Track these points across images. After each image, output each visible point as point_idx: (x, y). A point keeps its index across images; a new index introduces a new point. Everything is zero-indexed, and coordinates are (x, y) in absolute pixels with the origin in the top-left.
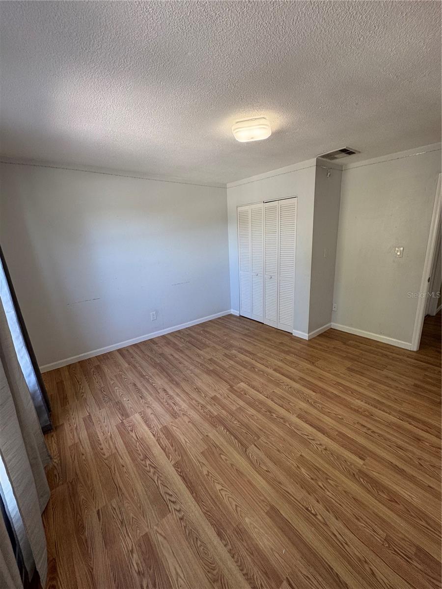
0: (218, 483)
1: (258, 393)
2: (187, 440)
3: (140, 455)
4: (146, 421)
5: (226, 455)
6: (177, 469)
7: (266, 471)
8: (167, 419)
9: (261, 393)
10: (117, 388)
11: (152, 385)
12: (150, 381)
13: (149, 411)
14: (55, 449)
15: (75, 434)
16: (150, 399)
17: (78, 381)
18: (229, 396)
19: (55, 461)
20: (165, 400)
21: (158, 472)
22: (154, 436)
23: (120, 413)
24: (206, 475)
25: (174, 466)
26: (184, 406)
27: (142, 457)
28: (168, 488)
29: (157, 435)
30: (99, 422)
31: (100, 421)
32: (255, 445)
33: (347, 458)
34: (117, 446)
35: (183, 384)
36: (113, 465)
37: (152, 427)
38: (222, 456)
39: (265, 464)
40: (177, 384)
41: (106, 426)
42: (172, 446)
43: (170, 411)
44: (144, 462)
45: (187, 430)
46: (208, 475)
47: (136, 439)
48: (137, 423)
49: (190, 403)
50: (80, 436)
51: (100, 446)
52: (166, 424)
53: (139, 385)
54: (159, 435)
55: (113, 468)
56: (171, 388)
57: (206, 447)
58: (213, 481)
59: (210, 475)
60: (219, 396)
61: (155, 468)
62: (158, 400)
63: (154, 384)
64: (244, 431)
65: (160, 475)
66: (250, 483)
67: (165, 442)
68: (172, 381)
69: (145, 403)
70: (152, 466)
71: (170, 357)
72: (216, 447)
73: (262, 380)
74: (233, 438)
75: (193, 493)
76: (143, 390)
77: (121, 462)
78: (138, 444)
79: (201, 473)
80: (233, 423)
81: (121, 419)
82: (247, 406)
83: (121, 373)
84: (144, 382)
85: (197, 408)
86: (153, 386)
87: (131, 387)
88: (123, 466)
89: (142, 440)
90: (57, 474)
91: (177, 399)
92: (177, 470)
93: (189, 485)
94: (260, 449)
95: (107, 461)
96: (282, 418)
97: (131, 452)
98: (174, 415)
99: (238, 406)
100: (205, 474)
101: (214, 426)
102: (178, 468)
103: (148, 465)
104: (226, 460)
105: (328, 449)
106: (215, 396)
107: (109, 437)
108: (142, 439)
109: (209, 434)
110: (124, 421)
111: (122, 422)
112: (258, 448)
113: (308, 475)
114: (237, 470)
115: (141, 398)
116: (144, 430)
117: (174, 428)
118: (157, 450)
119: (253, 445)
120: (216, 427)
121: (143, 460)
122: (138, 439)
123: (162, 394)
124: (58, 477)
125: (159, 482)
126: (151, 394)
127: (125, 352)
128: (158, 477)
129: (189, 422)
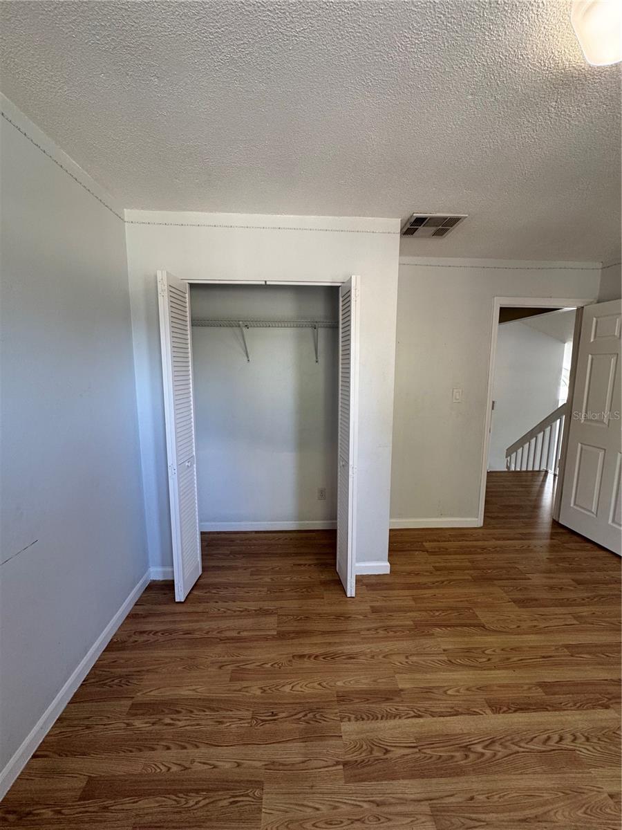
21: (503, 740)
34: (412, 797)
54: (421, 709)
128: (513, 743)
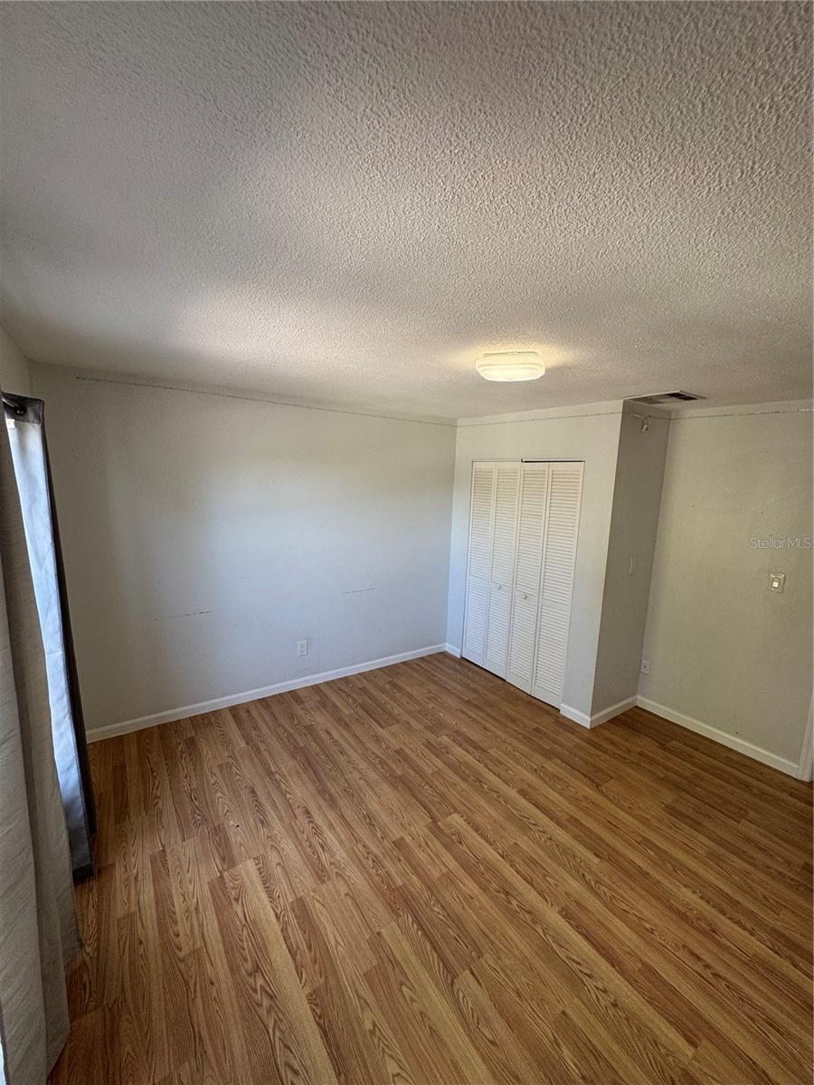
0: (392, 1057)
1: (486, 844)
2: (340, 940)
3: (246, 960)
4: (267, 880)
5: (412, 988)
6: (313, 1007)
7: (491, 1042)
8: (306, 880)
9: (491, 844)
10: (221, 795)
11: (285, 796)
12: (283, 786)
13: (273, 858)
14: (92, 921)
15: (133, 892)
16: (278, 828)
17: (151, 769)
18: (429, 843)
19: (88, 949)
20: (305, 837)
22: (277, 917)
23: (219, 853)
24: (369, 1030)
25: (309, 997)
26: (341, 854)
27: (249, 966)
28: (292, 1052)
29: (284, 916)
30: (178, 870)
31: (182, 868)
32: (472, 973)
33: (658, 1033)
35: (343, 802)
36: (194, 977)
37: (276, 896)
38: (404, 989)
39: (488, 1022)
40: (332, 802)
41: (190, 882)
42: (310, 948)
43: (312, 864)
44: (251, 980)
45: (342, 913)
46: (372, 1033)
47: (244, 922)
48: (248, 882)
49: (352, 849)
50: (141, 898)
51: (173, 926)
52: (302, 894)
53: (260, 792)
55: (192, 985)
56: (320, 807)
57: (375, 963)
58: (383, 1049)
59: (378, 1033)
60: (408, 839)
61: (271, 997)
62: (293, 833)
63: (288, 796)
64: (453, 934)
65: (281, 1015)
66: (456, 1068)
67: (298, 937)
68: (323, 791)
69: (269, 837)
70: (266, 992)
71: (325, 736)
72: (395, 963)
73: (494, 814)
74: (429, 946)
75: (340, 1073)
76: (268, 807)
77: (209, 973)
78: (245, 932)
79: (360, 1023)
80: (432, 909)
81: (221, 868)
82: (461, 873)
83: (230, 760)
84: (271, 788)
85: (364, 861)
86: (286, 798)
87: (245, 796)
88: (212, 983)
89: (252, 925)
90: (88, 984)
91: (329, 835)
92: (313, 1010)
93: (334, 1053)
94: (480, 984)
95: (182, 966)
96: (529, 913)
97: (230, 950)
98: (320, 874)
99: (445, 870)
100: (367, 1028)
101: (393, 910)
102: (316, 1005)
103: (258, 987)
104: (412, 1000)
105: (620, 1005)
106: (402, 838)
107: (192, 908)
108: (254, 922)
109: (383, 931)
110: (226, 874)
111: (221, 877)
112: (478, 981)
113: (576, 1066)
114: (431, 1028)
115: (262, 823)
116: (259, 903)
117: (318, 905)
118: (279, 955)
119: (467, 972)
120: (398, 916)
121: (250, 975)
122: (246, 921)
123: (302, 819)
124: (88, 991)
125: (277, 1033)
126: (281, 819)
127: (244, 715)
129: (346, 895)
